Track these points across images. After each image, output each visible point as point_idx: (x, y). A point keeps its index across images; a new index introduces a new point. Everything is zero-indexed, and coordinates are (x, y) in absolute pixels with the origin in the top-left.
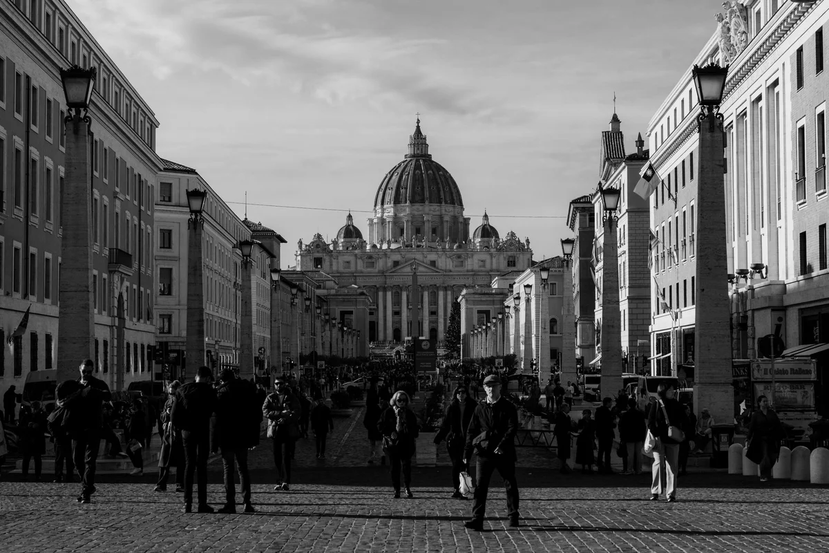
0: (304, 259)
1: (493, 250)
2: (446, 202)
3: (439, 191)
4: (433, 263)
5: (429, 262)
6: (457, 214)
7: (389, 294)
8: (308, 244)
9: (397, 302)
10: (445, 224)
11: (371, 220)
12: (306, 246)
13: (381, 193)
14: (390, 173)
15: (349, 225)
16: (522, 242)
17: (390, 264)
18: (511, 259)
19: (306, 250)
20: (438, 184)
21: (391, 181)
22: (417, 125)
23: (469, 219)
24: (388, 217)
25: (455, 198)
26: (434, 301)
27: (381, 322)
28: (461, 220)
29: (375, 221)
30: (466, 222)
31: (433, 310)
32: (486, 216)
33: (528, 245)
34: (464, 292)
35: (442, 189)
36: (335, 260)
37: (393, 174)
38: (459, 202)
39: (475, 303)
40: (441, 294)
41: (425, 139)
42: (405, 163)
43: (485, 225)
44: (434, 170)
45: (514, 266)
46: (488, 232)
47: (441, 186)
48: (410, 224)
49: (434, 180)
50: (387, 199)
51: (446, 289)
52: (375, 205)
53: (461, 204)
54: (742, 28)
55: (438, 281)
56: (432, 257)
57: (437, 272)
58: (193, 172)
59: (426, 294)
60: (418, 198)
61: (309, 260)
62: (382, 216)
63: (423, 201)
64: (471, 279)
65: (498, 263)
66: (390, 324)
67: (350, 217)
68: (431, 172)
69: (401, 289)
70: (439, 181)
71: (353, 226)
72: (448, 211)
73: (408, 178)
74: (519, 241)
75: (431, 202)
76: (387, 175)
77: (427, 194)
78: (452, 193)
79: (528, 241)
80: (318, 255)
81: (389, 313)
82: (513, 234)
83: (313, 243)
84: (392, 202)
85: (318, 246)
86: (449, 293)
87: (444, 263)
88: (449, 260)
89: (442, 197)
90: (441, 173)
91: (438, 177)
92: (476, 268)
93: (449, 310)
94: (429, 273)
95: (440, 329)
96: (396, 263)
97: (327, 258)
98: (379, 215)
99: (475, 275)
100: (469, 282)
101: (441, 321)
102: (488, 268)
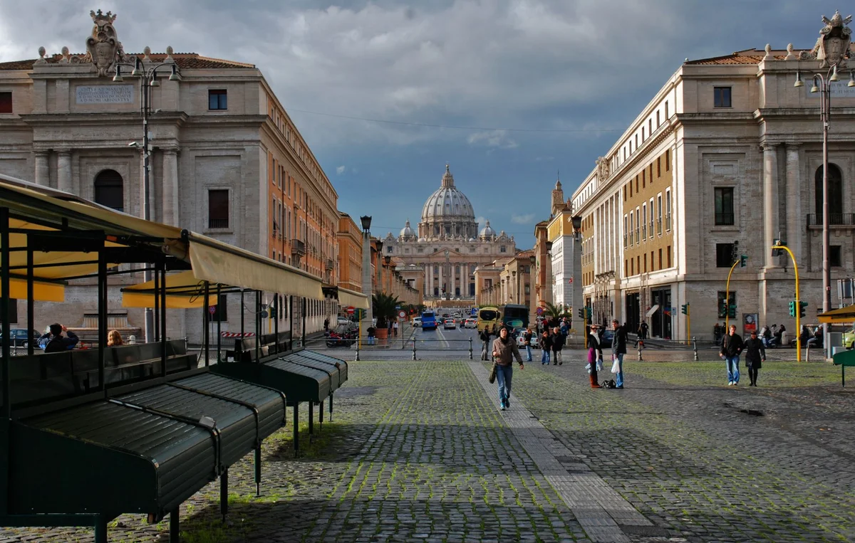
1: (492, 242)
4: (457, 250)
5: (455, 250)
6: (471, 221)
7: (432, 268)
9: (436, 271)
10: (464, 226)
13: (426, 208)
17: (432, 250)
18: (502, 248)
20: (459, 203)
21: (432, 201)
22: (447, 168)
24: (431, 222)
26: (458, 271)
27: (427, 284)
28: (473, 224)
29: (423, 224)
31: (457, 277)
33: (512, 239)
34: (477, 269)
35: (462, 206)
37: (433, 198)
39: (483, 274)
40: (462, 268)
41: (452, 176)
44: (457, 195)
45: (505, 251)
47: (461, 204)
48: (443, 226)
49: (456, 201)
50: (429, 211)
51: (464, 265)
54: (607, 169)
55: (460, 260)
56: (457, 247)
57: (460, 255)
58: (348, 216)
59: (453, 268)
60: (447, 211)
65: (495, 250)
66: (432, 285)
67: (408, 223)
69: (438, 264)
70: (460, 201)
72: (465, 219)
73: (442, 200)
74: (508, 237)
78: (468, 209)
79: (513, 237)
81: (432, 279)
82: (503, 233)
84: (433, 214)
86: (467, 267)
87: (464, 250)
88: (466, 248)
89: (462, 211)
91: (459, 199)
92: (483, 252)
93: (467, 277)
94: (455, 255)
95: (462, 288)
96: (436, 250)
97: (395, 247)
98: (425, 221)
99: (482, 257)
100: (478, 260)
101: (462, 283)
102: (489, 253)
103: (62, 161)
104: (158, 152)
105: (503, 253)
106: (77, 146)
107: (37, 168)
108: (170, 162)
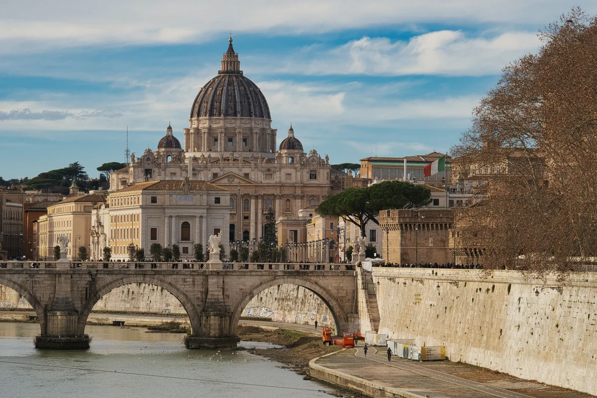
0: (136, 170)
1: (298, 166)
2: (256, 116)
3: (249, 105)
4: (247, 175)
5: (243, 175)
6: (265, 127)
8: (140, 157)
10: (255, 135)
11: (188, 130)
12: (138, 159)
13: (197, 105)
14: (205, 87)
15: (169, 136)
16: (322, 158)
17: (210, 176)
18: (313, 173)
19: (137, 163)
20: (248, 99)
21: (207, 95)
22: (229, 43)
23: (276, 130)
24: (204, 128)
25: (264, 112)
26: (247, 208)
28: (269, 132)
29: (192, 131)
30: (273, 133)
31: (246, 215)
32: (291, 130)
33: (327, 161)
35: (252, 103)
36: (163, 172)
37: (208, 89)
38: (267, 114)
39: (288, 225)
40: (253, 201)
41: (237, 56)
42: (219, 79)
43: (291, 138)
44: (246, 86)
45: (315, 178)
46: (292, 144)
47: (251, 100)
48: (223, 135)
49: (244, 95)
50: (203, 110)
51: (257, 197)
52: (192, 116)
53: (269, 117)
55: (251, 191)
56: (247, 170)
57: (251, 183)
60: (230, 112)
61: (140, 171)
62: (198, 126)
63: (235, 114)
64: (278, 189)
65: (302, 176)
67: (170, 128)
68: (243, 88)
70: (250, 96)
71: (173, 137)
72: (256, 124)
73: (222, 93)
74: (320, 158)
75: (242, 115)
76: (202, 89)
77: (239, 108)
78: (261, 107)
79: (327, 158)
80: (148, 167)
82: (314, 152)
83: (144, 156)
84: (208, 115)
85: (148, 159)
86: (260, 201)
87: (257, 176)
88: (260, 173)
89: (252, 110)
90: (252, 89)
91: (248, 93)
92: (283, 180)
93: (260, 215)
94: (243, 183)
95: (252, 231)
96: (215, 175)
97: (156, 170)
98: (195, 126)
99: (282, 186)
100: (277, 192)
101: (252, 224)
102: (293, 180)
103: (174, 219)
104: (201, 217)
105: (313, 181)
106: (178, 215)
107: (166, 221)
108: (204, 220)
